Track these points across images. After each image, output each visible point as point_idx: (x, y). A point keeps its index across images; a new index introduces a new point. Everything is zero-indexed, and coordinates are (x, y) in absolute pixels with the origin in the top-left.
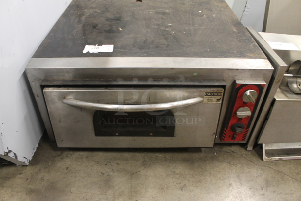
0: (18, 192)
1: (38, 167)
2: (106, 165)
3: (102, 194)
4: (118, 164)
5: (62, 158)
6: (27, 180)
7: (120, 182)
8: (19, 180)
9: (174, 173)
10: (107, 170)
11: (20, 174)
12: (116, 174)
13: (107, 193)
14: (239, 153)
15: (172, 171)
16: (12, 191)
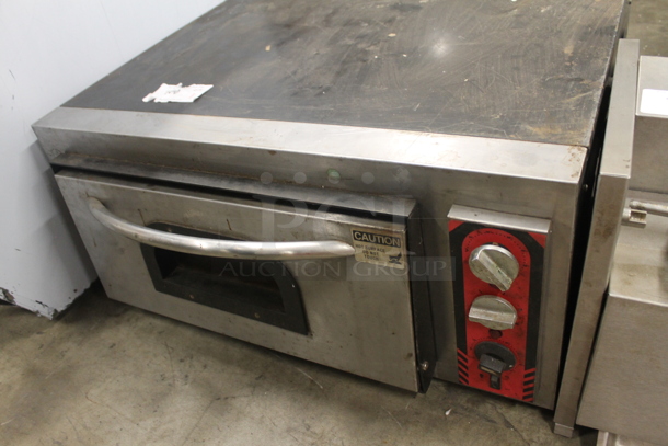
0: (13, 366)
1: (72, 328)
2: (181, 361)
3: (132, 421)
4: (205, 367)
5: (118, 323)
6: (42, 346)
7: (183, 408)
8: (28, 345)
9: (308, 428)
10: (176, 373)
11: (39, 333)
12: (187, 386)
13: (141, 423)
14: (524, 434)
15: (307, 422)
16: (8, 361)
